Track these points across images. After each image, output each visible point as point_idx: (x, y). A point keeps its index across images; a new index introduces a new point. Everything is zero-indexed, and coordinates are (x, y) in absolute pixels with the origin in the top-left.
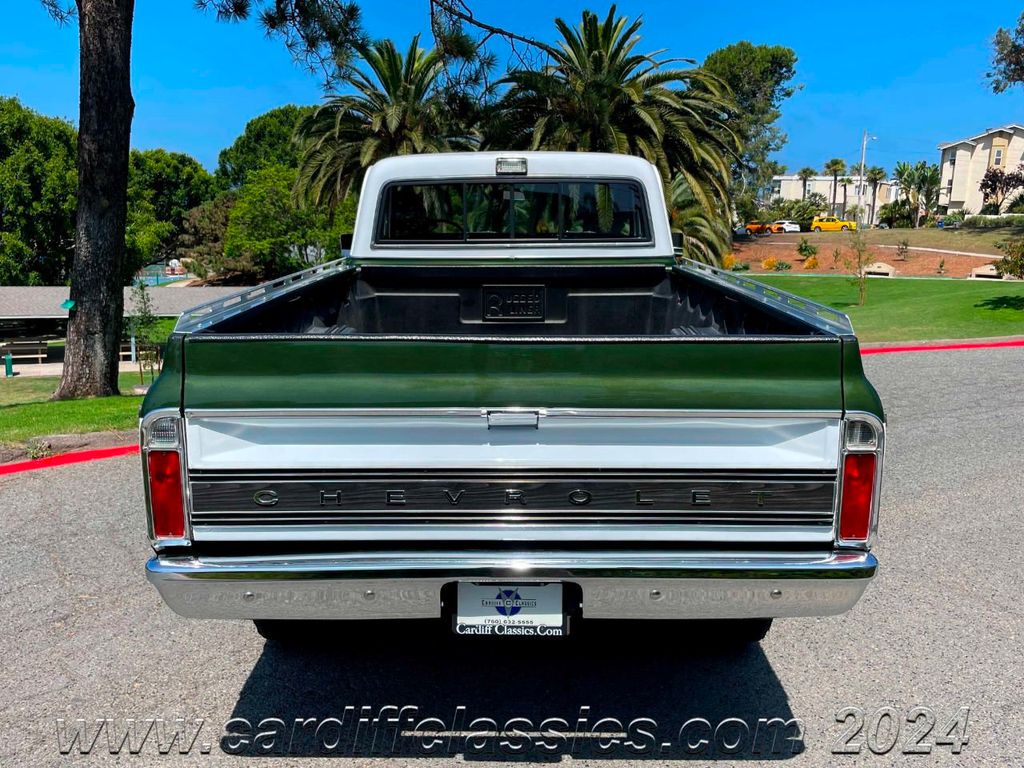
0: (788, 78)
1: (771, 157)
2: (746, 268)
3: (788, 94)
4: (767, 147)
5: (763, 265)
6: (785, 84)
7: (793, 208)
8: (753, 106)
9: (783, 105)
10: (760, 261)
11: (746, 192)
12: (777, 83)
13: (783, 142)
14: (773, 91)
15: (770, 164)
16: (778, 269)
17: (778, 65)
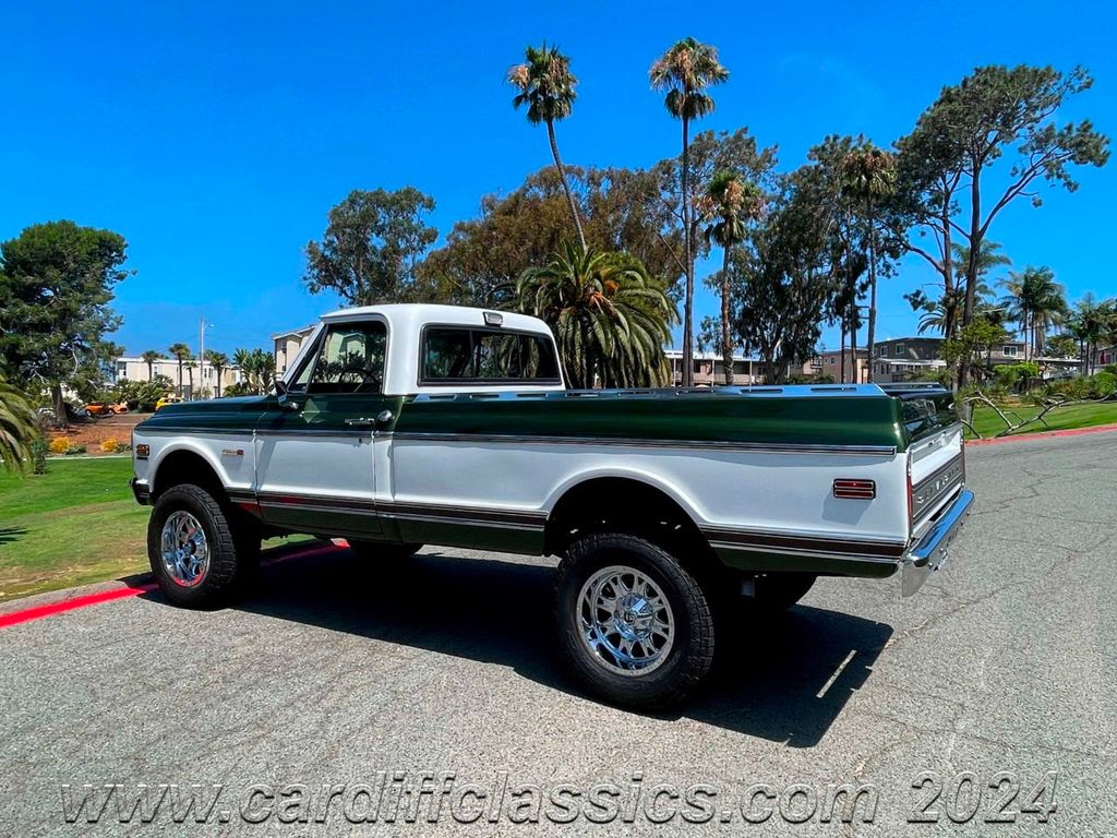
0: (120, 262)
1: (106, 337)
2: (82, 451)
3: (121, 278)
4: (101, 327)
5: (102, 447)
6: (116, 267)
7: (139, 389)
8: (82, 286)
9: (113, 287)
10: (99, 443)
11: (79, 372)
12: (109, 265)
13: (119, 323)
14: (104, 273)
15: (106, 345)
16: (119, 451)
17: (107, 249)
